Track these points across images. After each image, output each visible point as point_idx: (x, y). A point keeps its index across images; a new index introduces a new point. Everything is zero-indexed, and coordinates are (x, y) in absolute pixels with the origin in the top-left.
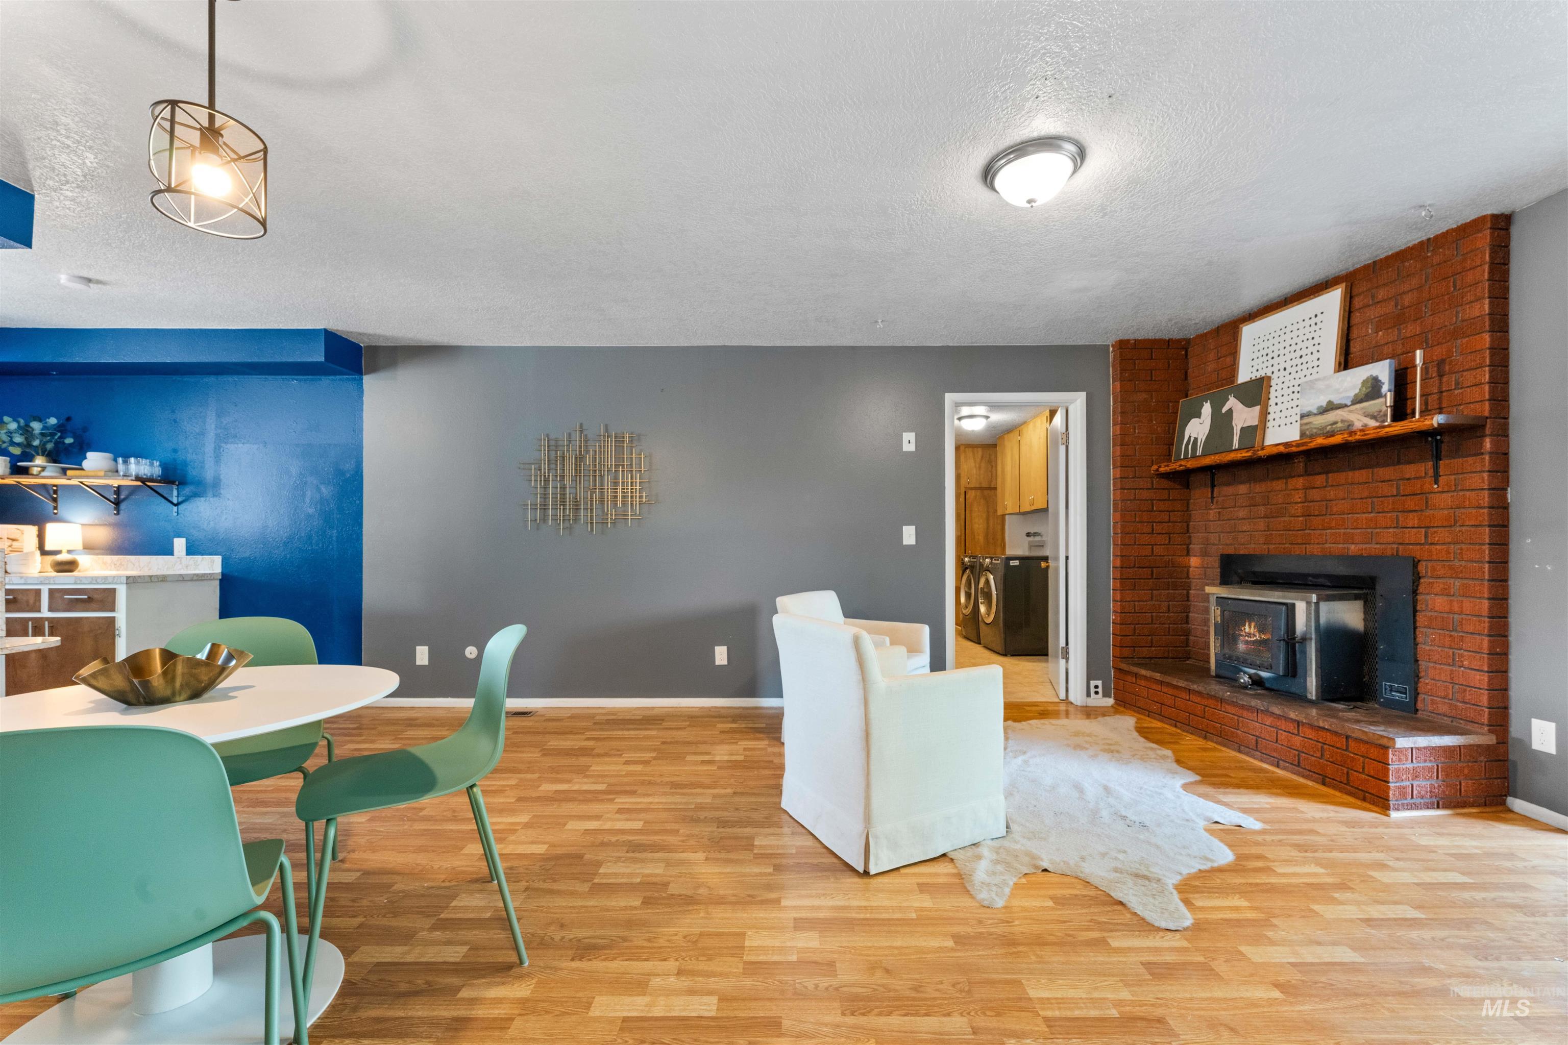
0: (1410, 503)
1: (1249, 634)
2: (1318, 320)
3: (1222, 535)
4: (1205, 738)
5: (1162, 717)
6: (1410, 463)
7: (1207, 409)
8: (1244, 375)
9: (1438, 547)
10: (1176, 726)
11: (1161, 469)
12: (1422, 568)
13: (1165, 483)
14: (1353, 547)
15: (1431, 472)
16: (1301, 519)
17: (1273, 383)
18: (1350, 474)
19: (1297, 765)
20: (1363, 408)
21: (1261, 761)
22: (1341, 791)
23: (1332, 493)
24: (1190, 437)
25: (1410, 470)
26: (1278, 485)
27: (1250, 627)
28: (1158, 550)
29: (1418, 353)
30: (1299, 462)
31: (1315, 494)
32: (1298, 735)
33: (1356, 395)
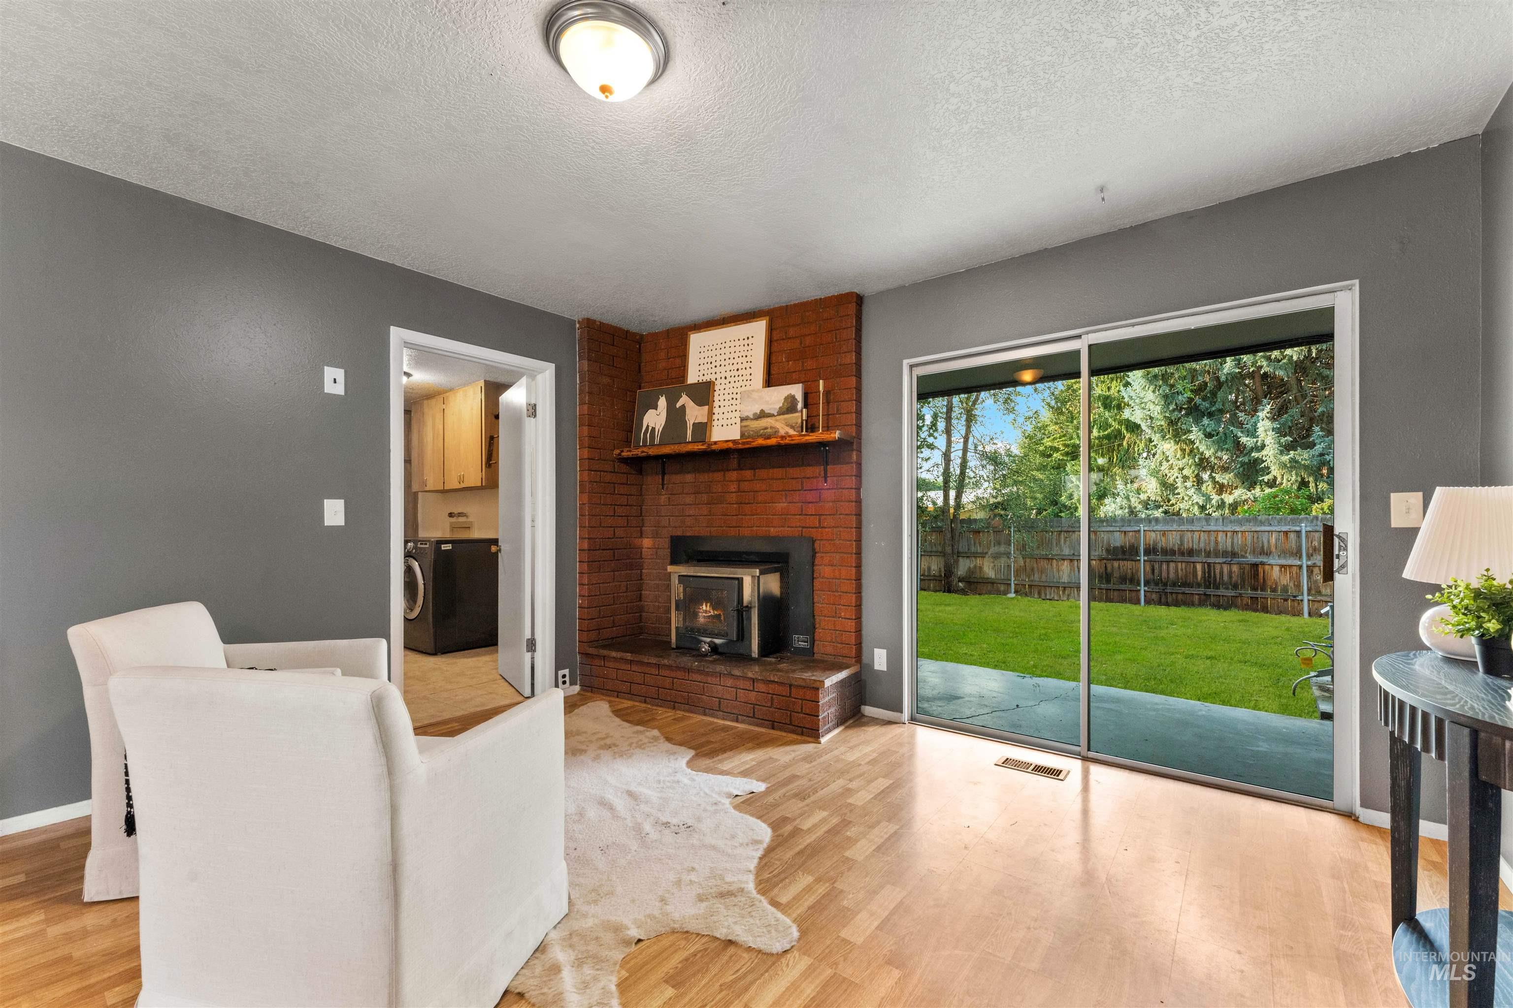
0: (810, 496)
2: (749, 342)
3: (671, 518)
4: (674, 708)
5: (631, 695)
6: (809, 465)
7: (662, 402)
8: (692, 378)
9: (826, 530)
10: (645, 702)
11: (623, 454)
12: (817, 545)
13: (624, 468)
14: (772, 529)
15: (822, 474)
16: (735, 506)
17: (716, 388)
18: (771, 471)
19: (753, 717)
20: (785, 419)
21: (724, 719)
22: (785, 731)
24: (648, 426)
25: (809, 471)
26: (718, 476)
27: (706, 605)
28: (620, 532)
29: (821, 381)
30: (734, 458)
31: (745, 486)
32: (753, 690)
33: (780, 408)
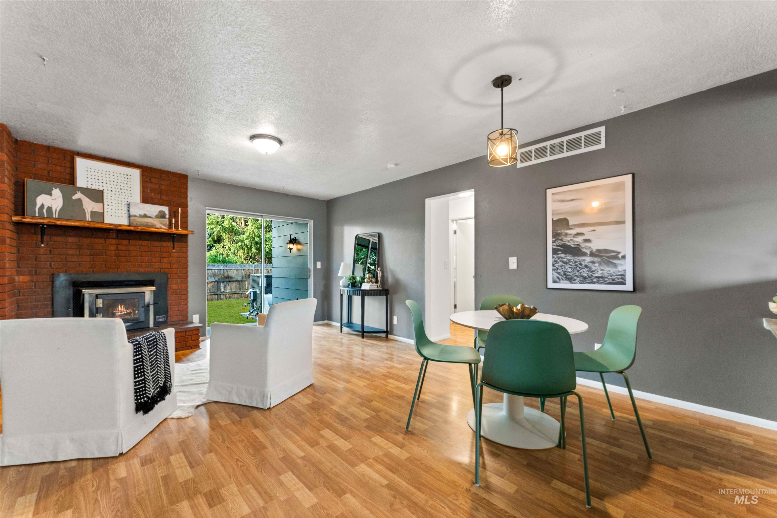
0: (165, 255)
1: (121, 311)
2: (130, 177)
6: (164, 241)
7: (57, 192)
8: (81, 182)
9: (174, 269)
11: (18, 220)
12: (169, 276)
14: (141, 269)
15: (172, 246)
16: (114, 257)
17: (105, 195)
20: (159, 221)
23: (131, 248)
24: (43, 205)
25: (165, 244)
27: (121, 308)
29: (180, 209)
33: (156, 215)
